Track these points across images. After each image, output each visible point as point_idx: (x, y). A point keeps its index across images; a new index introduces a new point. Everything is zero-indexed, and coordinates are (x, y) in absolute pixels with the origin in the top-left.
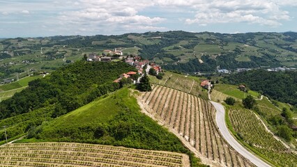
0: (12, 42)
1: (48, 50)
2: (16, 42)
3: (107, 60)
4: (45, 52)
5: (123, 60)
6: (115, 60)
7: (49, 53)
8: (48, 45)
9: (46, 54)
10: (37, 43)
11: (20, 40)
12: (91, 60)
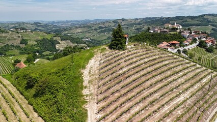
0: (119, 21)
1: (138, 27)
2: (121, 21)
3: (165, 32)
4: (136, 28)
5: (180, 32)
6: (172, 33)
7: (138, 29)
8: (139, 24)
9: (136, 30)
10: (133, 22)
11: (123, 20)
12: (152, 31)
